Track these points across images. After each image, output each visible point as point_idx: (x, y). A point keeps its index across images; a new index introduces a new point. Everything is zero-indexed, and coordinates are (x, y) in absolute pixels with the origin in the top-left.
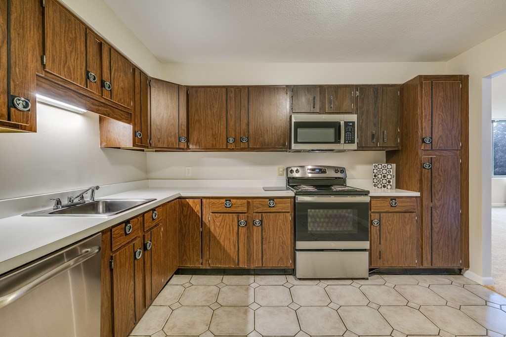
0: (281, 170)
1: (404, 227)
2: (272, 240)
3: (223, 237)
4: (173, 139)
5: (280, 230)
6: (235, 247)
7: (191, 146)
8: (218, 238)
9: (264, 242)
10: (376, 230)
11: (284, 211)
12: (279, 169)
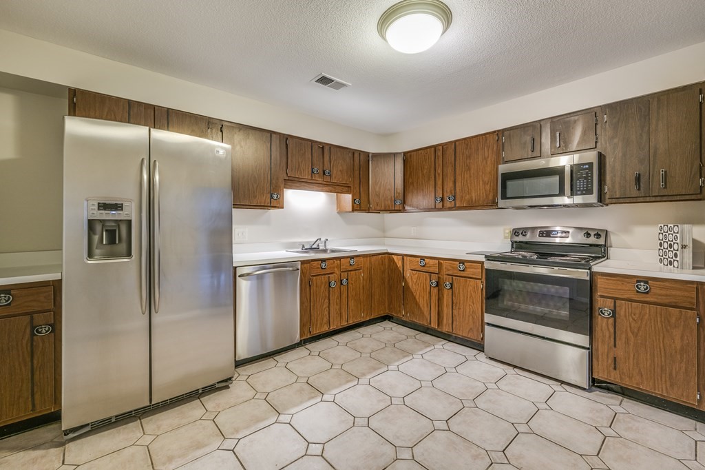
0: (507, 231)
1: (667, 330)
2: (462, 307)
3: (418, 294)
4: (389, 202)
5: (470, 297)
6: (427, 305)
7: (406, 208)
8: (415, 294)
9: (454, 307)
10: (607, 324)
11: (474, 276)
12: (505, 230)
